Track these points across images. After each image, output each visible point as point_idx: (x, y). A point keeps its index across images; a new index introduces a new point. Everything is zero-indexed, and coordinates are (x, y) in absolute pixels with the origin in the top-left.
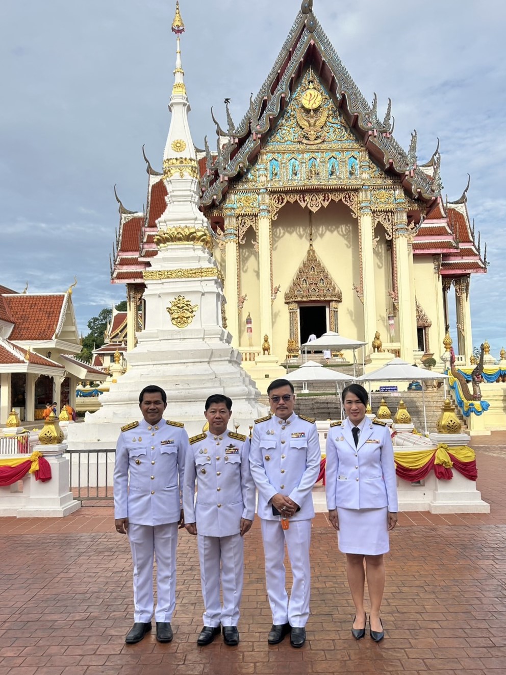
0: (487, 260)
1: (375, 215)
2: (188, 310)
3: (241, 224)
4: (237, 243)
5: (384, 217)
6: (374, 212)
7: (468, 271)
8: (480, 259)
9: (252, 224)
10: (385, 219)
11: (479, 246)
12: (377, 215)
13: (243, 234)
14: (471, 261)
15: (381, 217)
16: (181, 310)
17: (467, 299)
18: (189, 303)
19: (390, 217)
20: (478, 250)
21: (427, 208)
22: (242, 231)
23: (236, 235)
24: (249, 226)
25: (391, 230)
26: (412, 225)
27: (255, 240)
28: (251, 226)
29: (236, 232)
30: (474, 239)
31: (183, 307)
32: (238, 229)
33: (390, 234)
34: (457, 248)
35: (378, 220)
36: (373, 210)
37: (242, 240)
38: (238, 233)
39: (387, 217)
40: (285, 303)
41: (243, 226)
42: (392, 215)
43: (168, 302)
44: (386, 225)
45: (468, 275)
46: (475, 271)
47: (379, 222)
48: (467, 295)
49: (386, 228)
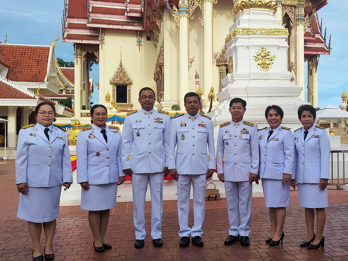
0: (330, 46)
1: (284, 8)
2: (268, 59)
3: (191, 4)
4: (188, 18)
5: (289, 10)
6: (283, 6)
7: (319, 53)
8: (326, 46)
9: (199, 5)
10: (290, 11)
11: (325, 37)
12: (285, 8)
13: (193, 11)
14: (320, 46)
15: (287, 9)
16: (264, 58)
17: (316, 72)
18: (269, 54)
19: (293, 10)
20: (325, 39)
21: (317, 6)
22: (192, 10)
23: (188, 12)
24: (196, 7)
25: (294, 19)
26: (307, 17)
27: (201, 17)
28: (198, 6)
29: (188, 10)
30: (321, 32)
31: (265, 56)
32: (189, 8)
33: (293, 22)
34: (314, 36)
35: (285, 11)
36: (283, 4)
37: (192, 16)
38: (189, 11)
39: (291, 10)
40: (217, 65)
41: (193, 6)
42: (294, 9)
43: (254, 52)
44: (291, 16)
45: (316, 56)
46: (323, 53)
47: (286, 13)
48: (316, 69)
49: (290, 18)
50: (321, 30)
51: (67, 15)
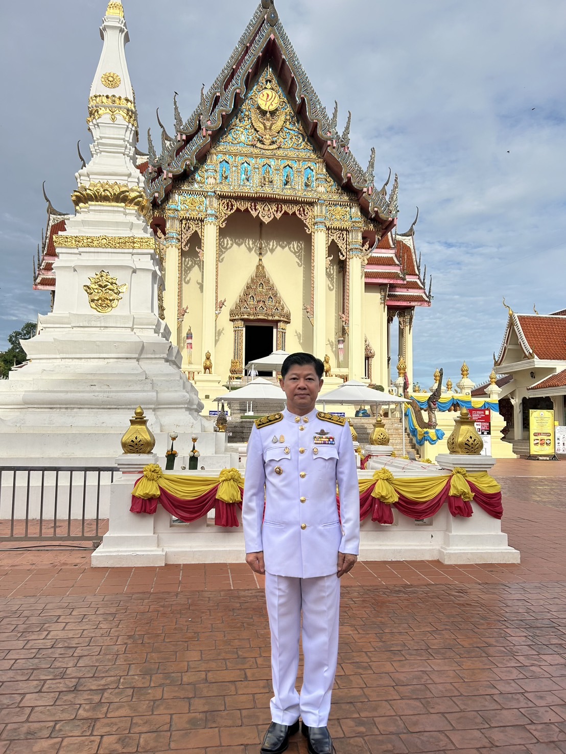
0: (431, 294)
1: (330, 232)
2: (113, 290)
3: (184, 228)
4: (179, 249)
5: (338, 235)
6: (328, 229)
7: (413, 304)
8: (425, 293)
9: (197, 229)
10: (339, 237)
11: (424, 279)
12: (331, 232)
13: (187, 239)
14: (416, 294)
15: (335, 235)
16: (104, 289)
17: (410, 332)
18: (114, 281)
19: (345, 236)
20: (423, 284)
21: (382, 229)
22: (186, 237)
23: (179, 239)
24: (193, 232)
25: (345, 250)
26: (367, 246)
27: (200, 248)
28: (196, 231)
29: (179, 237)
30: (419, 272)
31: (106, 286)
32: (182, 234)
33: (344, 254)
34: (404, 279)
35: (332, 238)
36: (327, 227)
37: (185, 246)
38: (182, 238)
39: (341, 235)
40: (230, 320)
41: (187, 231)
42: (346, 234)
43: (86, 278)
44: (341, 244)
45: (412, 308)
46: (419, 304)
47: (333, 240)
48: (410, 327)
49: (340, 247)
50: (419, 270)
51: (45, 252)
